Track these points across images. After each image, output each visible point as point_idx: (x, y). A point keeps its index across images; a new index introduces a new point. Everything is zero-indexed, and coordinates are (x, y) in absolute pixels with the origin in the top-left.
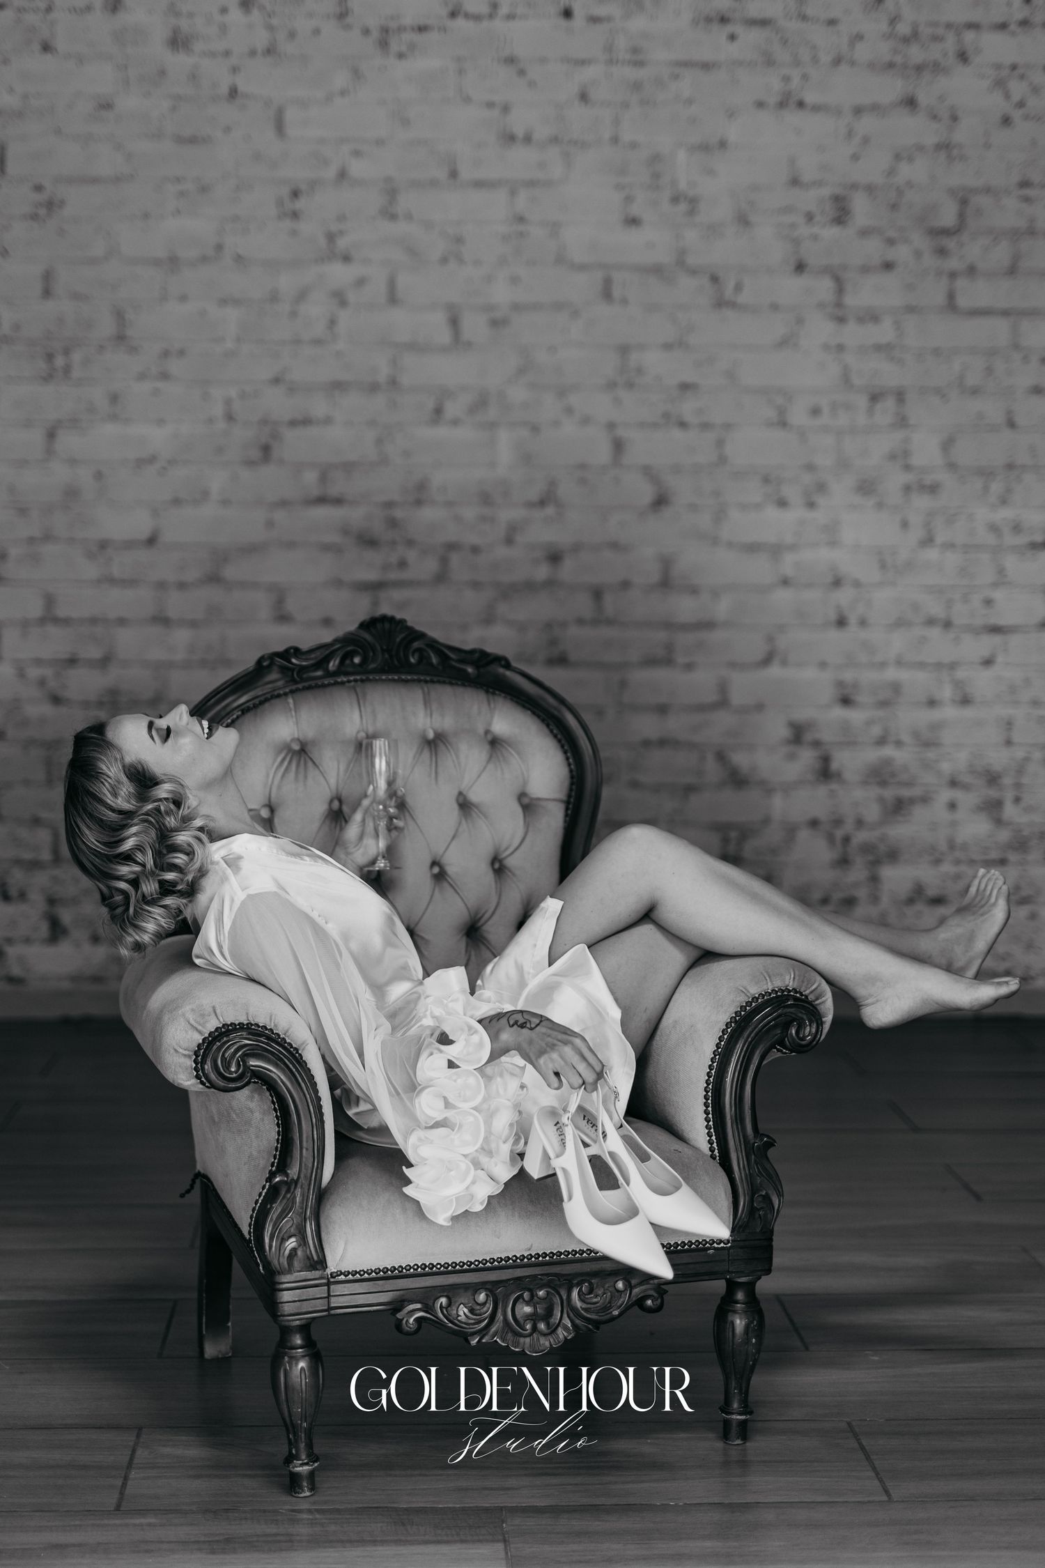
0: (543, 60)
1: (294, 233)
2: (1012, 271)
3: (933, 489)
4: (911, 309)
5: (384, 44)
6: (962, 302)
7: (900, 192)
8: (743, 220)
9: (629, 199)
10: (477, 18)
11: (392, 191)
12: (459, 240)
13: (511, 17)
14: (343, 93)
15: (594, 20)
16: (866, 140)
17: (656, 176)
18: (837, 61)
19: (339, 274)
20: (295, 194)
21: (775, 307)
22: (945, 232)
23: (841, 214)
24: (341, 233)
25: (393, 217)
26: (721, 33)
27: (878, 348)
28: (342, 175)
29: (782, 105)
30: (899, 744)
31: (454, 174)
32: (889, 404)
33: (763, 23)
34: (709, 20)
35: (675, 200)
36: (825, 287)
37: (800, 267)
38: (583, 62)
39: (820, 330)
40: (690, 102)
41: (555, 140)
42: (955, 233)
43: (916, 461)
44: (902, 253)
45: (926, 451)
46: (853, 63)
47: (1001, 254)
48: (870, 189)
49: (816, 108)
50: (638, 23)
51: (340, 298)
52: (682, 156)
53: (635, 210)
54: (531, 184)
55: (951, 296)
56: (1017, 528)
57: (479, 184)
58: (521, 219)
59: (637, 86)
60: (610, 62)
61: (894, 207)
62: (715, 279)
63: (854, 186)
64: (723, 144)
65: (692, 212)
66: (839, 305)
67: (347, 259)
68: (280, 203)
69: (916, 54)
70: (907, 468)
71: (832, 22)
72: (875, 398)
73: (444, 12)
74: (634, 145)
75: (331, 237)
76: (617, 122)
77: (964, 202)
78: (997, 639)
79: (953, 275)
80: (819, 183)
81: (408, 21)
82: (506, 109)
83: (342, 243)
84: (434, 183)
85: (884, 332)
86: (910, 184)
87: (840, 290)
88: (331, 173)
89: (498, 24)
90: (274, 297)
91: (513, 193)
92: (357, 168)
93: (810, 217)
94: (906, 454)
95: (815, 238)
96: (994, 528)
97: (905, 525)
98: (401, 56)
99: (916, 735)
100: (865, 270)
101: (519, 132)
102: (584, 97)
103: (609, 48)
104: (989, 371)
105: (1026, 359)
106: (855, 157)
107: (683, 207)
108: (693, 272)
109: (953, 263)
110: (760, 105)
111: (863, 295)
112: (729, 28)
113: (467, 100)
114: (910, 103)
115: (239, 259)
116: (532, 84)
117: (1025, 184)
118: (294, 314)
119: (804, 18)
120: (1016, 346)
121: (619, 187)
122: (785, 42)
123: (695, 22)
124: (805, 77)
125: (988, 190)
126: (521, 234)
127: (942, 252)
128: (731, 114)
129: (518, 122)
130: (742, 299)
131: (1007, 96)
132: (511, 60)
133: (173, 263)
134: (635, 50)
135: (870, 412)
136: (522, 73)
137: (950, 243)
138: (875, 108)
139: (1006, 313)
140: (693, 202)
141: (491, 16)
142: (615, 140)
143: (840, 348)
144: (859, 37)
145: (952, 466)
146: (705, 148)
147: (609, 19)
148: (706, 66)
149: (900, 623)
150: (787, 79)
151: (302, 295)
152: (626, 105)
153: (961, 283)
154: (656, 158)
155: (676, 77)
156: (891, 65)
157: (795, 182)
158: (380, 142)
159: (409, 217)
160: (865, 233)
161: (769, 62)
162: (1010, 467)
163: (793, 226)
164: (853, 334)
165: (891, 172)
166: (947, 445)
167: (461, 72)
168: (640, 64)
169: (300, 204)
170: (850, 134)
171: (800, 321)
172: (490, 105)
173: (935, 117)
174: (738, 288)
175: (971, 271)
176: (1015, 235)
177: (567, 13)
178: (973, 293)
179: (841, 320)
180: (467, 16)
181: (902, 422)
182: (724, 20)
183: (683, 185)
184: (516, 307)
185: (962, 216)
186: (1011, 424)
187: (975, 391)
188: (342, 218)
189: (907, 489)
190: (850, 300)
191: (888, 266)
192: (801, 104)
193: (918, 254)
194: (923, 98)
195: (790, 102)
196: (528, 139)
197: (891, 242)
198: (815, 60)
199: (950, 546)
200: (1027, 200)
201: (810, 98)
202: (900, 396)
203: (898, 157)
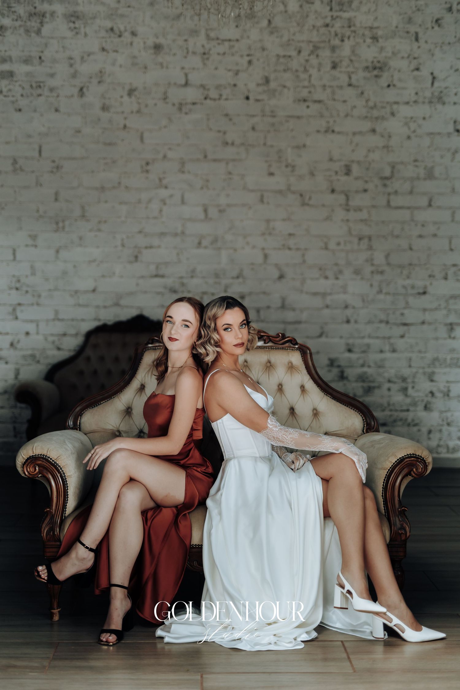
0: (239, 115)
1: (147, 178)
2: (411, 192)
3: (382, 273)
4: (374, 207)
5: (180, 109)
6: (393, 204)
7: (370, 164)
8: (312, 174)
9: (270, 166)
10: (215, 100)
11: (183, 163)
12: (208, 181)
13: (227, 99)
14: (165, 127)
15: (257, 100)
16: (357, 145)
17: (280, 157)
18: (347, 116)
19: (164, 193)
20: (147, 164)
21: (323, 206)
22: (386, 178)
23: (348, 172)
24: (164, 178)
25: (183, 172)
26: (304, 105)
27: (362, 220)
28: (165, 157)
29: (326, 131)
30: (369, 366)
31: (206, 157)
32: (366, 241)
33: (320, 102)
34: (299, 100)
35: (287, 166)
36: (342, 198)
37: (333, 191)
38: (253, 116)
39: (340, 214)
40: (292, 130)
41: (243, 144)
42: (390, 178)
43: (376, 262)
44: (370, 186)
45: (379, 258)
46: (352, 116)
47: (407, 186)
48: (359, 162)
49: (339, 133)
50: (273, 102)
51: (164, 202)
52: (289, 150)
53: (272, 170)
54: (234, 160)
55: (389, 202)
56: (413, 287)
57: (215, 160)
58: (230, 173)
59: (273, 125)
60: (263, 116)
61: (368, 169)
62: (301, 195)
63: (353, 161)
64: (304, 146)
65: (293, 171)
66: (347, 205)
67: (166, 187)
68: (142, 167)
69: (375, 113)
70: (373, 265)
71: (345, 101)
72: (360, 239)
73: (203, 97)
74: (272, 146)
75: (160, 180)
76: (265, 138)
77: (393, 167)
78: (406, 328)
79: (389, 194)
80: (340, 160)
81: (189, 101)
82: (225, 133)
83: (165, 182)
84: (198, 160)
85: (364, 215)
86: (373, 161)
87: (348, 199)
88: (161, 156)
89: (222, 102)
90: (139, 201)
91: (227, 163)
92: (170, 154)
93: (336, 173)
94: (372, 260)
95: (338, 180)
96: (404, 287)
97: (371, 285)
98: (186, 113)
99: (376, 363)
100: (357, 192)
101: (230, 142)
102: (253, 129)
103: (263, 111)
104: (403, 229)
105: (416, 225)
106: (353, 151)
107: (290, 169)
108: (294, 193)
109: (389, 190)
110: (318, 131)
111: (357, 201)
112: (307, 104)
113: (211, 129)
114: (374, 131)
115: (127, 187)
116: (234, 124)
117: (416, 161)
118: (146, 208)
119: (334, 100)
120: (412, 220)
121: (266, 161)
122: (327, 109)
123: (294, 101)
124: (335, 121)
125: (402, 163)
126: (230, 179)
127: (385, 185)
128: (307, 135)
129: (229, 138)
130: (311, 202)
131: (409, 128)
132: (227, 115)
133: (103, 189)
134: (272, 112)
135: (359, 244)
136: (231, 120)
137: (388, 182)
138: (360, 133)
139: (409, 208)
140: (293, 167)
141: (219, 99)
142: (265, 144)
143: (348, 220)
144: (355, 107)
145: (389, 264)
146: (298, 147)
147: (263, 100)
148: (298, 117)
149: (370, 322)
150: (328, 122)
151: (150, 201)
152: (269, 132)
153: (392, 197)
154: (280, 151)
155: (287, 121)
156: (366, 117)
157: (331, 160)
158: (178, 145)
159: (189, 172)
160: (357, 178)
161: (322, 116)
162: (410, 264)
163: (330, 176)
164: (352, 215)
165: (366, 156)
166: (387, 256)
167: (208, 119)
168: (274, 116)
169: (149, 168)
170: (351, 142)
171: (333, 211)
172: (219, 131)
173: (382, 136)
174: (310, 198)
175: (396, 192)
176: (412, 179)
177: (247, 98)
178: (396, 201)
179: (348, 210)
180: (211, 99)
181: (370, 248)
182: (305, 101)
183: (290, 161)
184: (229, 205)
185: (392, 172)
186: (411, 249)
187: (397, 237)
188: (164, 173)
189: (372, 272)
190: (351, 203)
191: (365, 191)
192: (333, 131)
193: (376, 186)
194: (378, 130)
195: (329, 130)
196: (233, 144)
197: (366, 182)
198: (338, 115)
199: (388, 294)
200: (416, 166)
201: (337, 129)
202: (370, 238)
203: (369, 151)
